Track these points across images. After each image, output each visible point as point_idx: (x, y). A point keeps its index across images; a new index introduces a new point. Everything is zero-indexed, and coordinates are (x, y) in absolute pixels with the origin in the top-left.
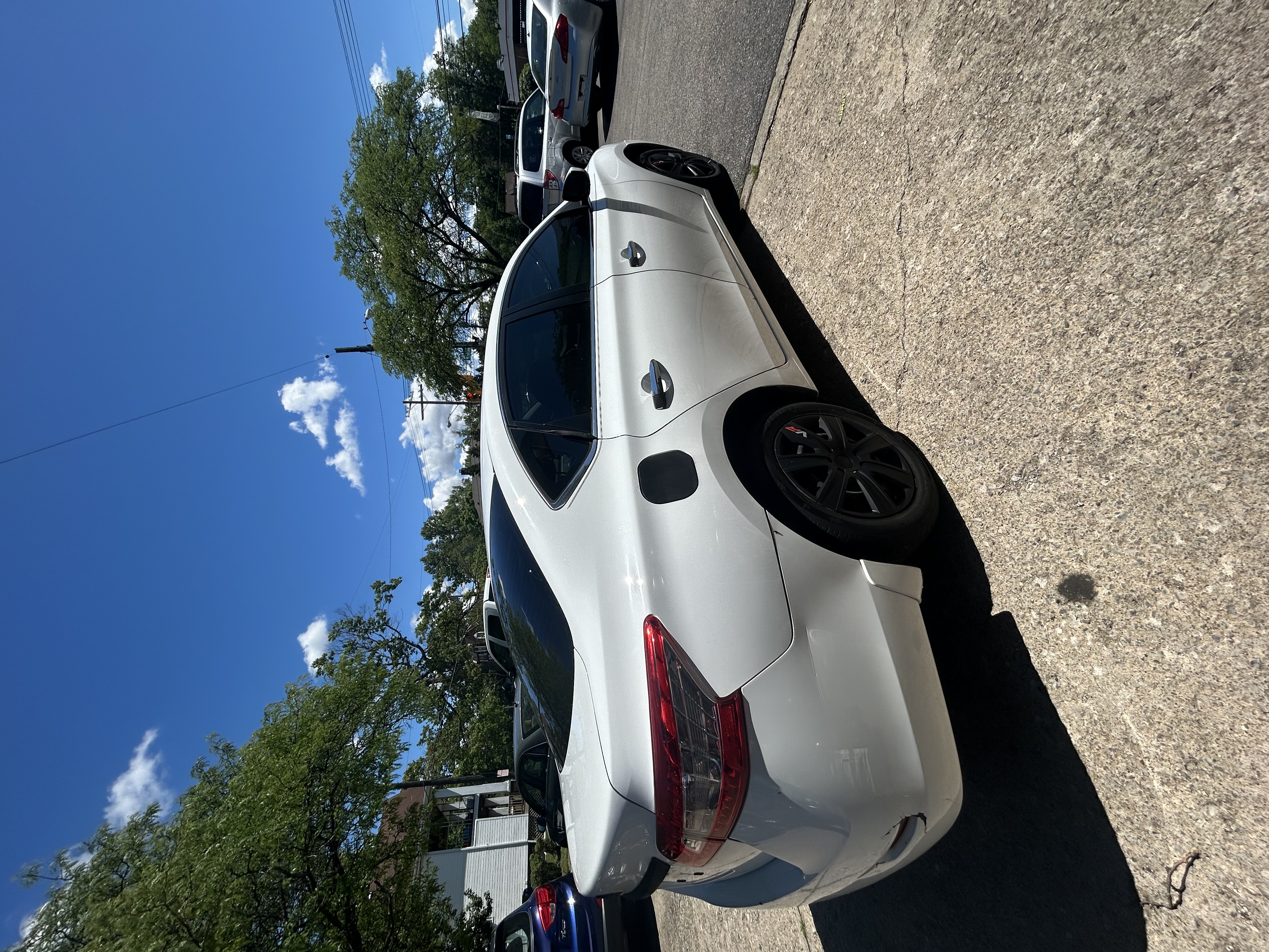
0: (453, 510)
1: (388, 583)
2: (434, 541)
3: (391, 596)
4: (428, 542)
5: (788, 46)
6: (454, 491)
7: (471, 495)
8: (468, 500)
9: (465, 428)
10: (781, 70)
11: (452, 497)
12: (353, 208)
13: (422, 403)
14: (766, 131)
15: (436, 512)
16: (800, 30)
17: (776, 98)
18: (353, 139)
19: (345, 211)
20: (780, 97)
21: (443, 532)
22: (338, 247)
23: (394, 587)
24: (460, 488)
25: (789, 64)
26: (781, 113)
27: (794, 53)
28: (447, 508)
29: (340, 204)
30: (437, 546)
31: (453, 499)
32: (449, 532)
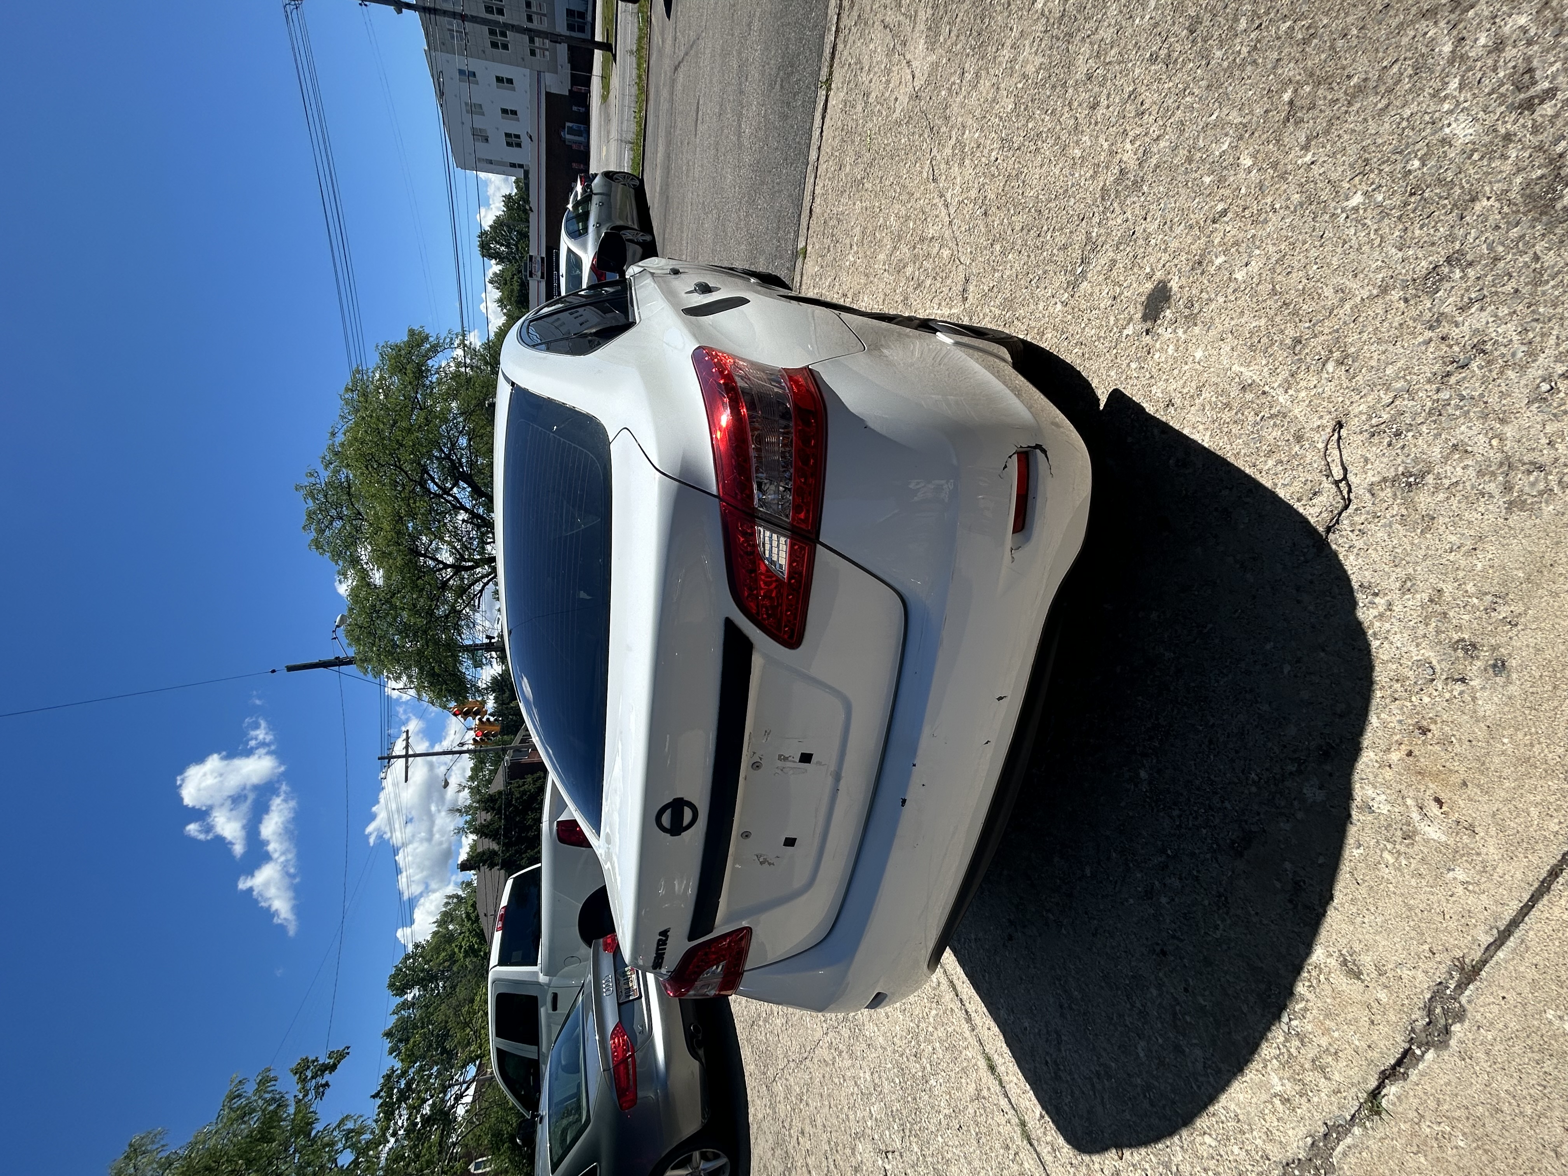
0: (444, 936)
1: (324, 1059)
2: (409, 997)
3: (327, 1085)
4: (399, 1000)
5: (816, 133)
6: (447, 904)
7: (474, 906)
8: (468, 915)
9: (469, 802)
10: (813, 155)
11: (445, 914)
12: (337, 472)
13: (407, 756)
14: (808, 211)
15: (417, 946)
16: (823, 118)
17: (812, 180)
18: (347, 390)
19: (325, 475)
20: (816, 177)
21: (425, 980)
22: (310, 515)
23: (333, 1068)
24: (457, 897)
25: (819, 148)
26: (818, 190)
27: (822, 137)
28: (435, 934)
29: (320, 468)
30: (413, 1004)
31: (446, 918)
32: (434, 978)
